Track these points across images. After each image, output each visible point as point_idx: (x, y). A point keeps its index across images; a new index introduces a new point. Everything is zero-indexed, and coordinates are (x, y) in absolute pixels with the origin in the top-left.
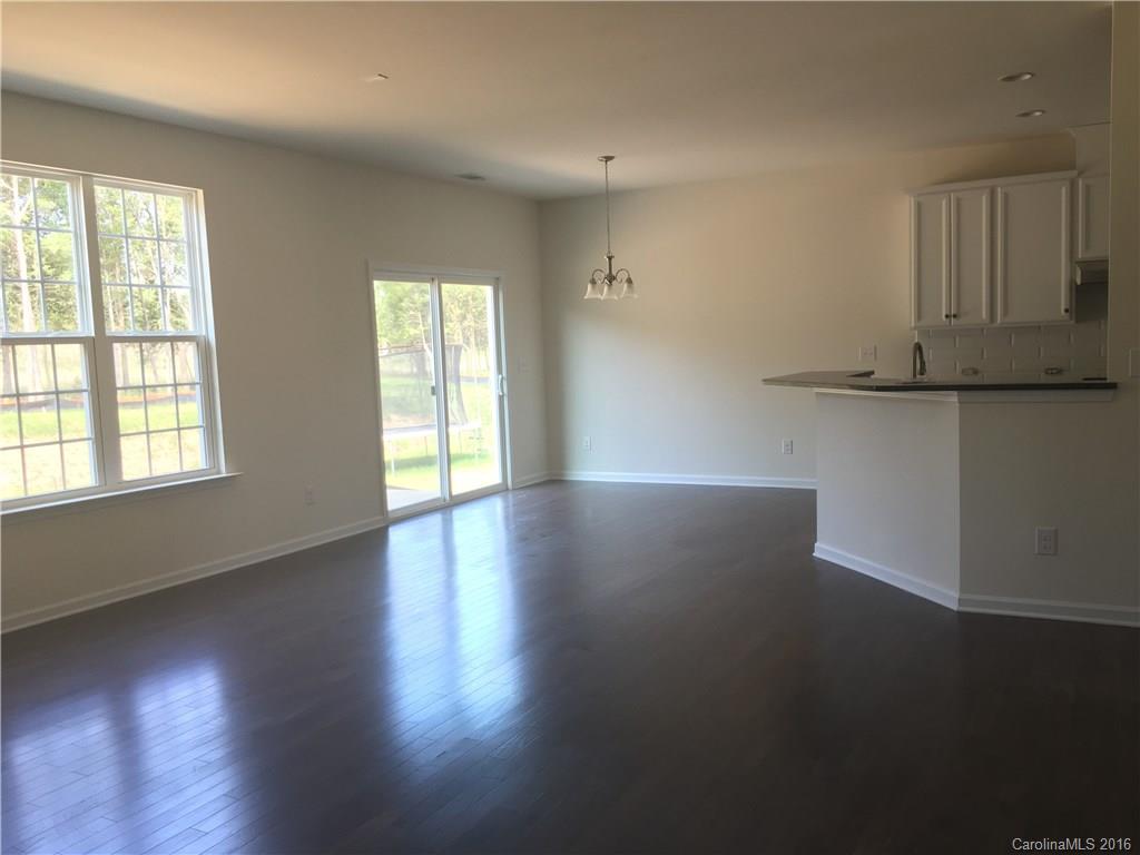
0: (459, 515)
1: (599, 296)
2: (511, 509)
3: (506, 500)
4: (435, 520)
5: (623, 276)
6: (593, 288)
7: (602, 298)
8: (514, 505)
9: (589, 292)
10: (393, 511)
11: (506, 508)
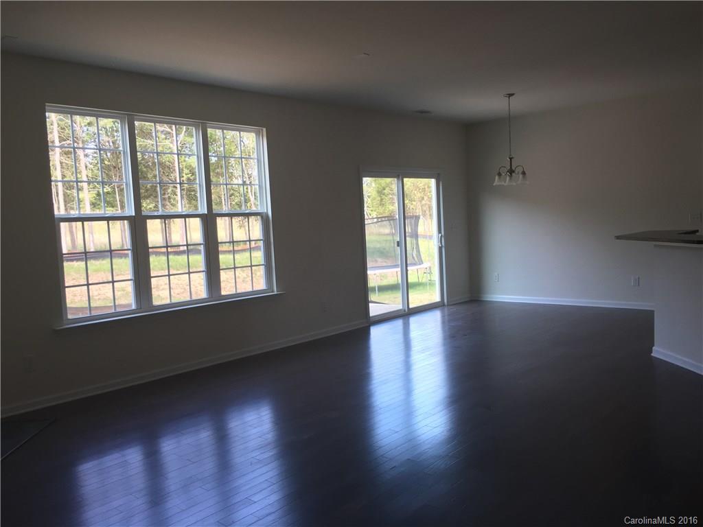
0: (414, 320)
1: (503, 183)
2: (446, 317)
3: (443, 313)
4: (399, 323)
5: (520, 170)
6: (500, 178)
7: (506, 184)
8: (449, 315)
9: (497, 182)
10: (373, 317)
11: (443, 317)
